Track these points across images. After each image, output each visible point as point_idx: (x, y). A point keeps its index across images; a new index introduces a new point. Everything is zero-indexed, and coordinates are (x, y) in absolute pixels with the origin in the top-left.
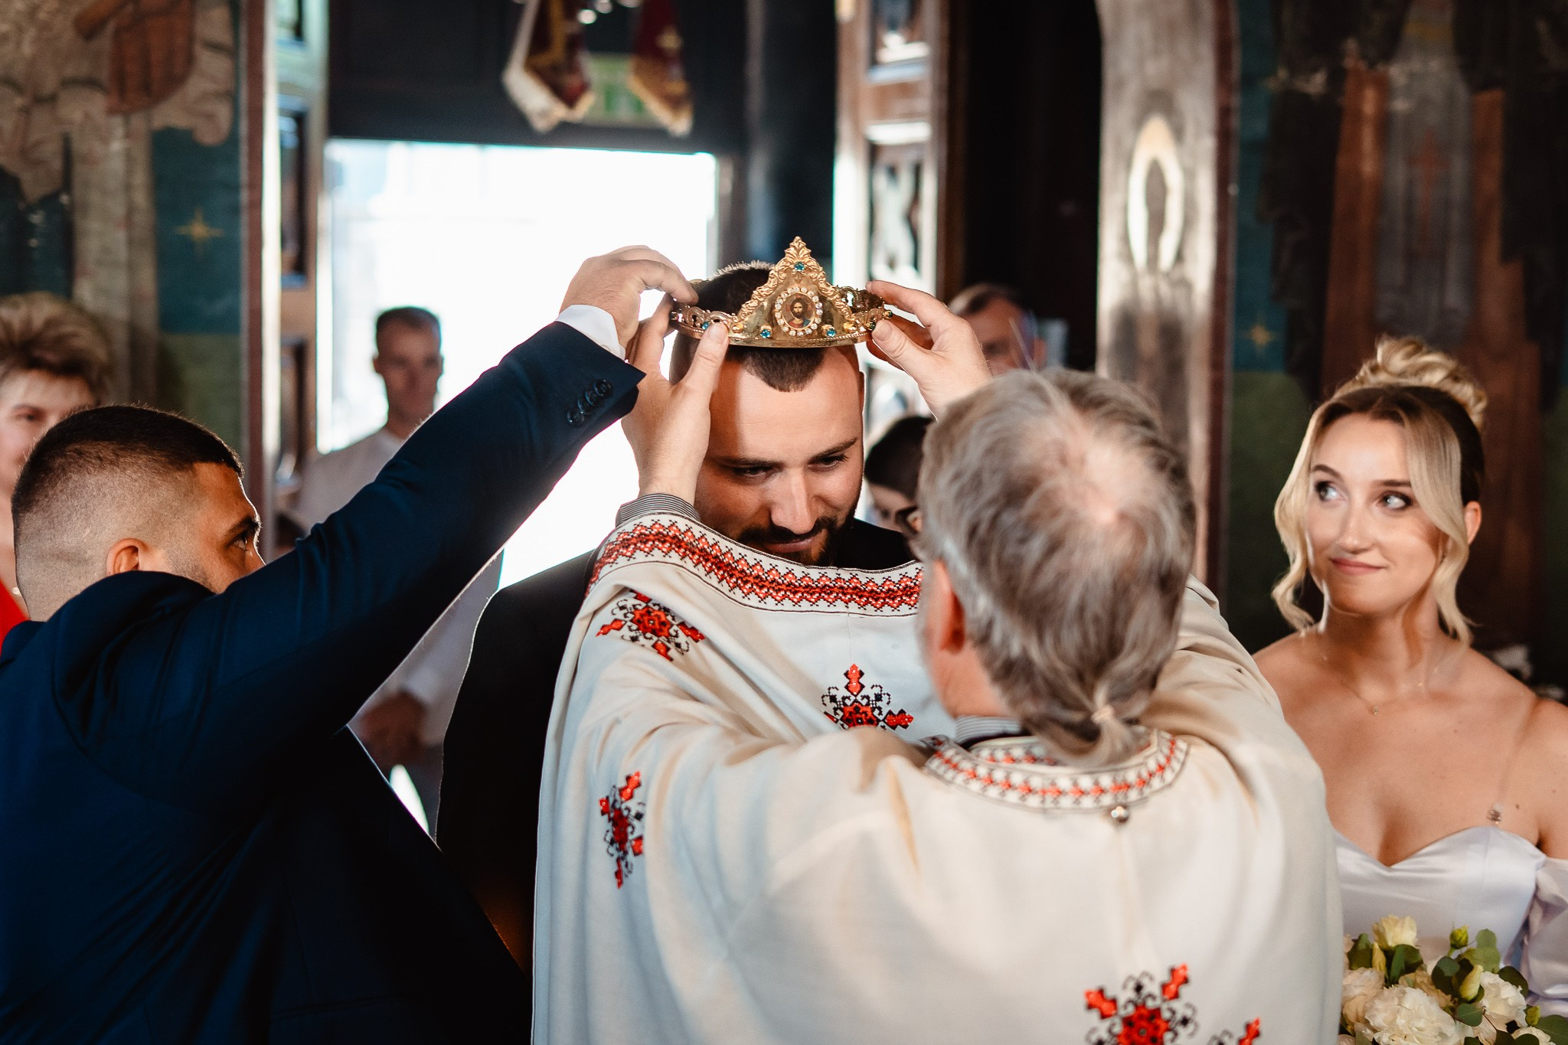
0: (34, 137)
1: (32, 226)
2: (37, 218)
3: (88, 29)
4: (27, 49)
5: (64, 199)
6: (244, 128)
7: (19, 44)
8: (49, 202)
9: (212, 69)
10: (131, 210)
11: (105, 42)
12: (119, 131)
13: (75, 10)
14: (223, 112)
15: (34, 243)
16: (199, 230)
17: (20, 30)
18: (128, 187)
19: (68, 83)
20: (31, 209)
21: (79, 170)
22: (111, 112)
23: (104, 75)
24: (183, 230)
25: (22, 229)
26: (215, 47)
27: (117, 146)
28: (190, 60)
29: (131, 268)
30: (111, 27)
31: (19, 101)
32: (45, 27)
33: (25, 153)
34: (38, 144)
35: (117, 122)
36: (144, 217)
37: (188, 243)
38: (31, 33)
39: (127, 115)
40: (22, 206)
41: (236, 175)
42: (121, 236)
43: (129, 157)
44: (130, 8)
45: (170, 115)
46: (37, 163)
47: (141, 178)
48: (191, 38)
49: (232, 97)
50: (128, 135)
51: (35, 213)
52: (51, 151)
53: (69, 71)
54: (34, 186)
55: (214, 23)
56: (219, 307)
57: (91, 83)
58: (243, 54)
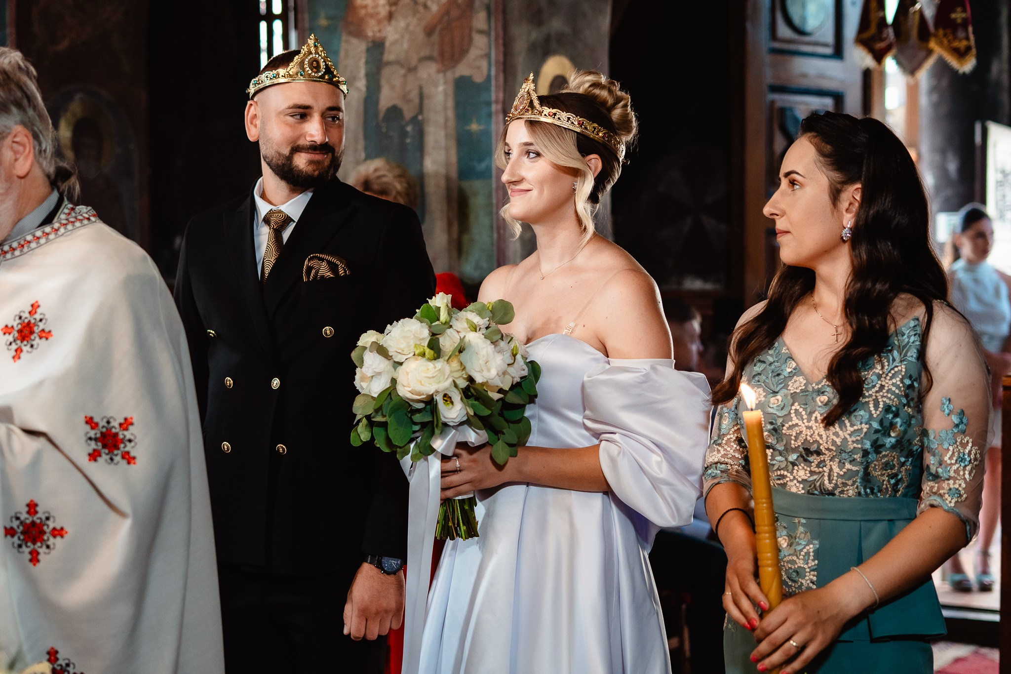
0: (408, 88)
1: (408, 132)
2: (409, 128)
3: (429, 32)
4: (405, 45)
5: (420, 118)
6: (493, 73)
7: (402, 44)
8: (414, 120)
9: (480, 42)
10: (446, 120)
11: (435, 38)
12: (442, 81)
13: (424, 23)
14: (484, 64)
15: (408, 141)
16: (474, 127)
17: (402, 36)
18: (445, 108)
19: (421, 60)
20: (407, 124)
21: (426, 102)
22: (439, 71)
23: (436, 54)
24: (468, 128)
25: (403, 134)
26: (481, 32)
27: (441, 88)
28: (471, 40)
29: (447, 149)
30: (438, 29)
31: (402, 71)
32: (412, 33)
33: (405, 97)
34: (410, 91)
35: (441, 75)
36: (452, 123)
37: (470, 134)
38: (407, 37)
39: (444, 72)
40: (403, 123)
41: (490, 96)
42: (442, 133)
43: (445, 93)
44: (446, 18)
45: (462, 70)
46: (408, 101)
47: (450, 104)
48: (471, 29)
49: (488, 56)
50: (445, 83)
51: (408, 126)
52: (414, 95)
53: (422, 54)
54: (408, 113)
55: (480, 20)
56: (483, 166)
57: (430, 58)
58: (493, 34)
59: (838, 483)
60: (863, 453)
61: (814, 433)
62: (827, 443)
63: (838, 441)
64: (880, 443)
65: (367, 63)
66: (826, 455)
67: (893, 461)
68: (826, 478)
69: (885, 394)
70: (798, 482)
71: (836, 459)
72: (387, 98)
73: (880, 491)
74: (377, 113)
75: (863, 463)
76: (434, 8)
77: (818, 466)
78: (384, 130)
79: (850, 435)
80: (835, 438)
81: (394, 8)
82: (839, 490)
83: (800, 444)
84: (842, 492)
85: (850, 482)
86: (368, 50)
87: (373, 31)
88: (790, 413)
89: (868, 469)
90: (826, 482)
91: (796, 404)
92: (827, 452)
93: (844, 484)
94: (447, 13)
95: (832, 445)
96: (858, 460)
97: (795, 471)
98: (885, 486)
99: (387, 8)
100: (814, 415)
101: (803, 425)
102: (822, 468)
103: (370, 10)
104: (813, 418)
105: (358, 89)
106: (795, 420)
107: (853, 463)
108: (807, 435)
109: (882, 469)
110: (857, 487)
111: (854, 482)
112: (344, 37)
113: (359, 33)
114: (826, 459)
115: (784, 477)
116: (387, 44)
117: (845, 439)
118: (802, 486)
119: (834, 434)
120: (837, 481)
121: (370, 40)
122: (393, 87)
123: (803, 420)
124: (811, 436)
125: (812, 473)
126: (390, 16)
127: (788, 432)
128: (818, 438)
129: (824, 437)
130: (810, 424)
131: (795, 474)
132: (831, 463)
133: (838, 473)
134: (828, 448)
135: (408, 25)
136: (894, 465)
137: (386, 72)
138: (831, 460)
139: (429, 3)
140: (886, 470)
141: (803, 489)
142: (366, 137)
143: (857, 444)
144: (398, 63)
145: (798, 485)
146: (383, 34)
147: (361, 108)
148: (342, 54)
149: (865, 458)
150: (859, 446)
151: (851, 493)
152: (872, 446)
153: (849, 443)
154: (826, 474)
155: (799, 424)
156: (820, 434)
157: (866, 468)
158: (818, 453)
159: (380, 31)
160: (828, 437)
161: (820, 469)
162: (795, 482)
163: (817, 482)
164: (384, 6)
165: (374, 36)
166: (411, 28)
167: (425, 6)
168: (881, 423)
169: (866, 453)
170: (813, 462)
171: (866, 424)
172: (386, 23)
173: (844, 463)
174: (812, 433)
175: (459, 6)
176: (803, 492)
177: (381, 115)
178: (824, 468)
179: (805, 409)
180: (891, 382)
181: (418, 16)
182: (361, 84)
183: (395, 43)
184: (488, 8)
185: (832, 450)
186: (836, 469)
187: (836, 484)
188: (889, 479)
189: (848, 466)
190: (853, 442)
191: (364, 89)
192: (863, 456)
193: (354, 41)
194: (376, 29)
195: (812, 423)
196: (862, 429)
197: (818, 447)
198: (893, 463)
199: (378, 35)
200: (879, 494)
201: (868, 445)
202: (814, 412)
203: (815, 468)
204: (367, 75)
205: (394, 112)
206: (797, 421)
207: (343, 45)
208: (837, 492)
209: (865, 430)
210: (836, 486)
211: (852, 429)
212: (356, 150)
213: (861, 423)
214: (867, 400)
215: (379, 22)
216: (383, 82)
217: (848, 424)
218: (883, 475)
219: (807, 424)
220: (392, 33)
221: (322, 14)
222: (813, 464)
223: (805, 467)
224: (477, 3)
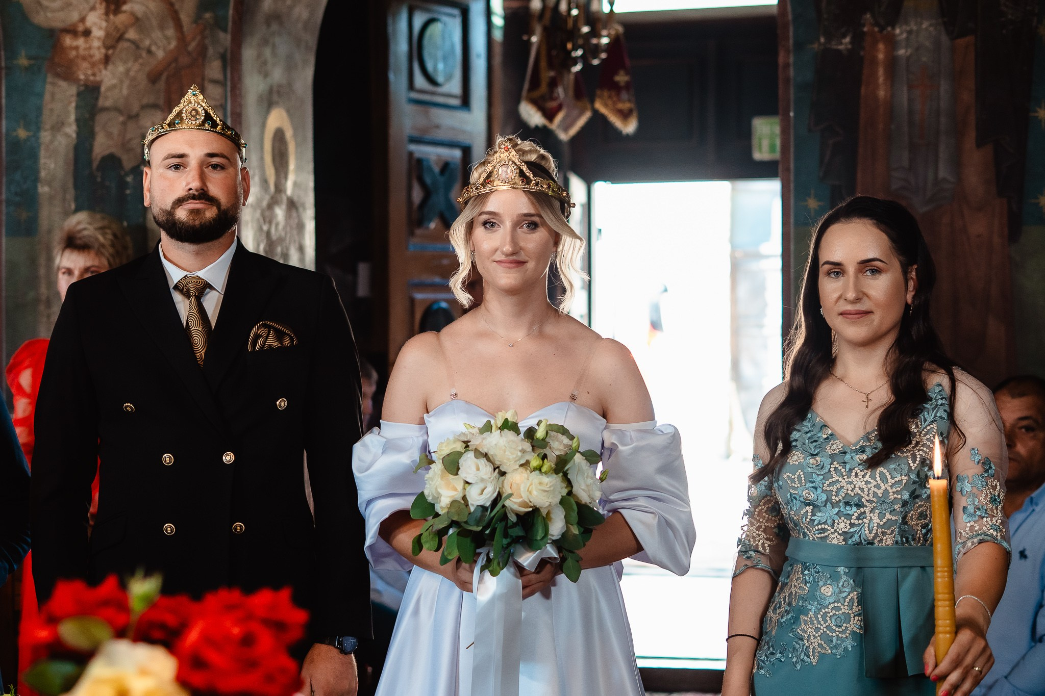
0: (128, 136)
1: (127, 183)
2: (129, 179)
3: (154, 78)
4: (125, 91)
7: (121, 90)
11: (161, 85)
13: (147, 69)
15: (128, 192)
17: (121, 82)
19: (144, 107)
20: (127, 174)
23: (161, 102)
26: (215, 82)
30: (164, 77)
31: (121, 119)
32: (133, 79)
34: (130, 140)
38: (127, 83)
40: (122, 173)
44: (173, 65)
48: (203, 79)
51: (128, 176)
53: (145, 101)
58: (229, 84)
59: (878, 532)
60: (902, 503)
61: (855, 487)
62: (868, 495)
63: (880, 492)
64: (917, 493)
65: (77, 107)
66: (867, 507)
67: (926, 511)
68: (866, 529)
69: (922, 448)
70: (839, 534)
71: (877, 511)
72: (102, 146)
73: (914, 540)
74: (90, 162)
75: (902, 512)
76: (160, 54)
77: (858, 519)
78: (99, 180)
79: (891, 487)
80: (876, 490)
81: (110, 52)
82: (878, 539)
83: (841, 498)
84: (882, 540)
85: (889, 531)
86: (79, 94)
87: (86, 75)
88: (830, 471)
89: (906, 519)
90: (867, 532)
91: (835, 463)
92: (868, 504)
93: (884, 533)
94: (176, 60)
95: (873, 497)
96: (898, 510)
97: (836, 525)
98: (918, 535)
99: (103, 51)
100: (854, 472)
101: (843, 481)
102: (862, 520)
103: (81, 52)
104: (853, 474)
105: (67, 136)
106: (836, 477)
107: (892, 513)
108: (848, 490)
109: (918, 519)
110: (894, 537)
111: (893, 531)
112: (50, 79)
113: (68, 75)
114: (867, 511)
115: (824, 530)
116: (103, 89)
117: (886, 490)
118: (842, 538)
119: (875, 486)
120: (877, 530)
121: (82, 83)
122: (109, 135)
123: (843, 476)
124: (852, 491)
125: (852, 525)
126: (107, 60)
127: (828, 489)
128: (859, 492)
129: (866, 490)
130: (850, 480)
131: (835, 528)
132: (872, 515)
133: (878, 524)
134: (870, 500)
135: (128, 71)
136: (927, 515)
137: (101, 118)
138: (871, 512)
139: (154, 48)
140: (921, 520)
141: (844, 540)
142: (76, 187)
143: (897, 495)
144: (117, 109)
145: (839, 537)
146: (98, 78)
147: (71, 155)
148: (47, 97)
149: (904, 508)
150: (899, 496)
151: (889, 542)
152: (910, 496)
153: (890, 494)
154: (867, 525)
155: (840, 480)
156: (862, 487)
157: (904, 518)
158: (859, 505)
159: (94, 75)
160: (869, 490)
161: (860, 521)
162: (836, 534)
163: (858, 534)
164: (99, 48)
165: (87, 80)
166: (132, 73)
167: (149, 51)
168: (918, 475)
169: (905, 503)
170: (853, 515)
171: (905, 476)
172: (102, 67)
173: (885, 514)
174: (853, 487)
175: (189, 53)
176: (844, 543)
177: (95, 164)
178: (864, 520)
179: (844, 467)
180: (925, 438)
181: (141, 61)
182: (71, 130)
183: (113, 87)
184: (223, 58)
185: (874, 502)
186: (876, 520)
187: (876, 534)
188: (921, 529)
189: (888, 516)
190: (893, 492)
191: (74, 135)
192: (902, 506)
193: (63, 84)
194: (89, 72)
195: (853, 478)
196: (902, 480)
197: (860, 500)
198: (926, 513)
199: (92, 78)
200: (912, 543)
201: (906, 496)
202: (854, 469)
203: (855, 520)
204: (77, 120)
205: (112, 161)
206: (837, 478)
207: (48, 87)
208: (876, 541)
209: (904, 481)
210: (876, 535)
211: (893, 481)
212: (64, 200)
213: (901, 476)
214: (905, 455)
215: (93, 65)
216: (97, 129)
217: (889, 477)
218: (917, 525)
219: (847, 480)
220: (108, 78)
221: (23, 53)
222: (853, 517)
223: (845, 520)
224: (211, 51)
